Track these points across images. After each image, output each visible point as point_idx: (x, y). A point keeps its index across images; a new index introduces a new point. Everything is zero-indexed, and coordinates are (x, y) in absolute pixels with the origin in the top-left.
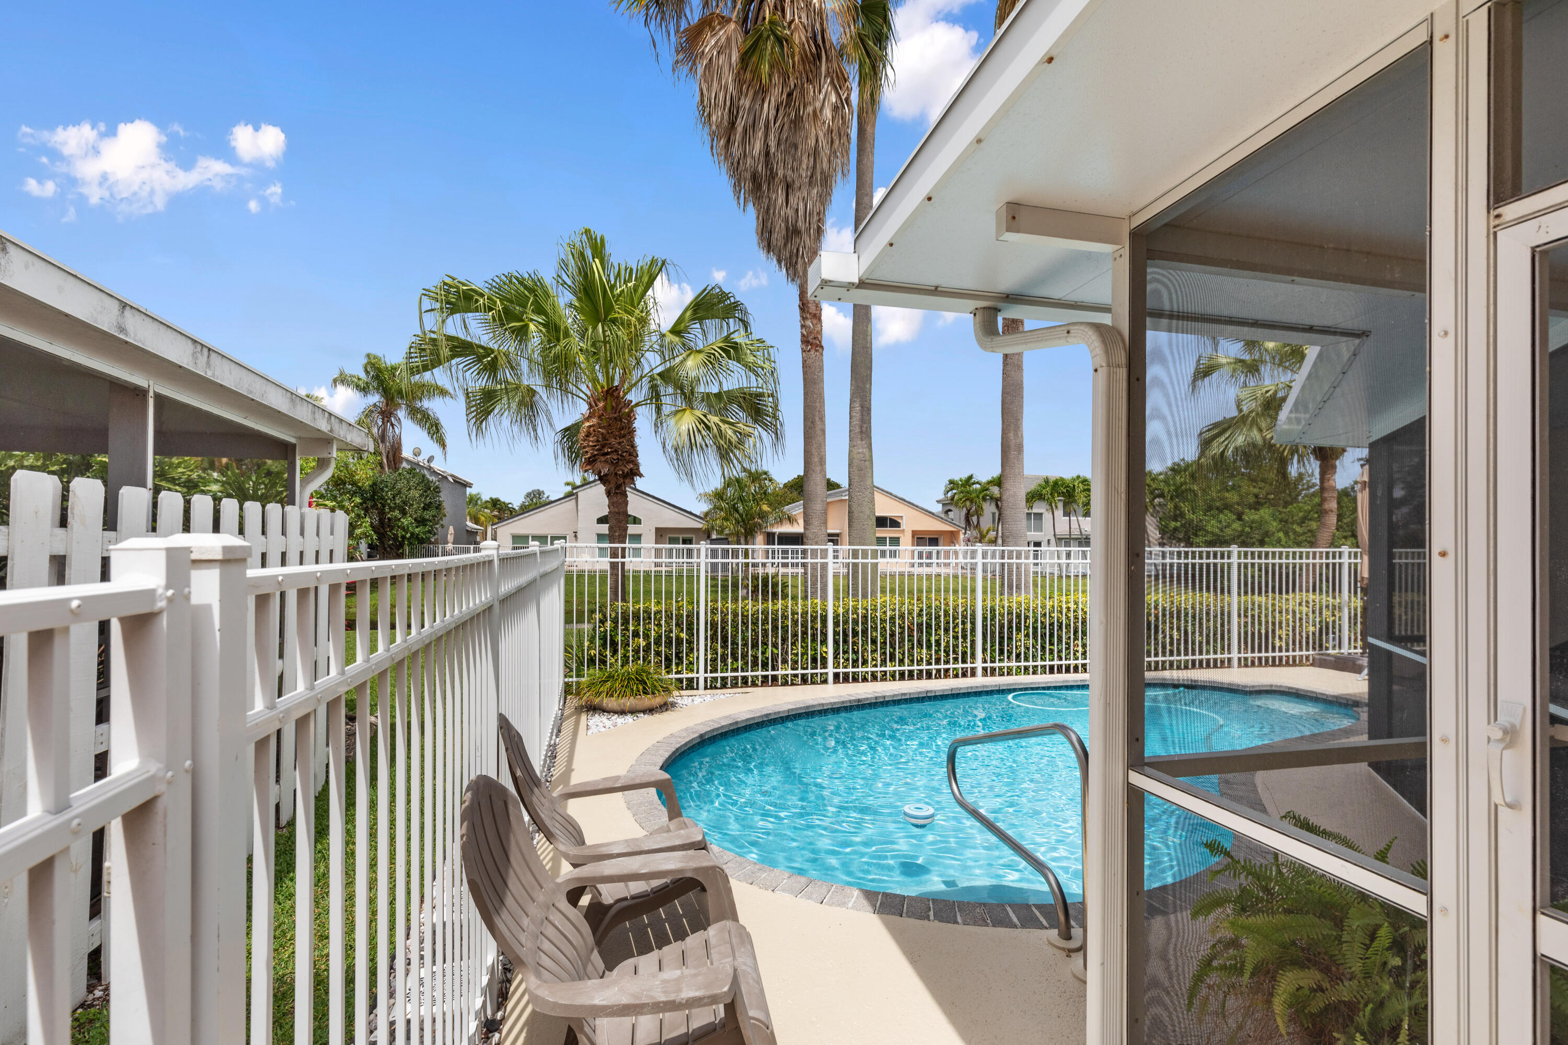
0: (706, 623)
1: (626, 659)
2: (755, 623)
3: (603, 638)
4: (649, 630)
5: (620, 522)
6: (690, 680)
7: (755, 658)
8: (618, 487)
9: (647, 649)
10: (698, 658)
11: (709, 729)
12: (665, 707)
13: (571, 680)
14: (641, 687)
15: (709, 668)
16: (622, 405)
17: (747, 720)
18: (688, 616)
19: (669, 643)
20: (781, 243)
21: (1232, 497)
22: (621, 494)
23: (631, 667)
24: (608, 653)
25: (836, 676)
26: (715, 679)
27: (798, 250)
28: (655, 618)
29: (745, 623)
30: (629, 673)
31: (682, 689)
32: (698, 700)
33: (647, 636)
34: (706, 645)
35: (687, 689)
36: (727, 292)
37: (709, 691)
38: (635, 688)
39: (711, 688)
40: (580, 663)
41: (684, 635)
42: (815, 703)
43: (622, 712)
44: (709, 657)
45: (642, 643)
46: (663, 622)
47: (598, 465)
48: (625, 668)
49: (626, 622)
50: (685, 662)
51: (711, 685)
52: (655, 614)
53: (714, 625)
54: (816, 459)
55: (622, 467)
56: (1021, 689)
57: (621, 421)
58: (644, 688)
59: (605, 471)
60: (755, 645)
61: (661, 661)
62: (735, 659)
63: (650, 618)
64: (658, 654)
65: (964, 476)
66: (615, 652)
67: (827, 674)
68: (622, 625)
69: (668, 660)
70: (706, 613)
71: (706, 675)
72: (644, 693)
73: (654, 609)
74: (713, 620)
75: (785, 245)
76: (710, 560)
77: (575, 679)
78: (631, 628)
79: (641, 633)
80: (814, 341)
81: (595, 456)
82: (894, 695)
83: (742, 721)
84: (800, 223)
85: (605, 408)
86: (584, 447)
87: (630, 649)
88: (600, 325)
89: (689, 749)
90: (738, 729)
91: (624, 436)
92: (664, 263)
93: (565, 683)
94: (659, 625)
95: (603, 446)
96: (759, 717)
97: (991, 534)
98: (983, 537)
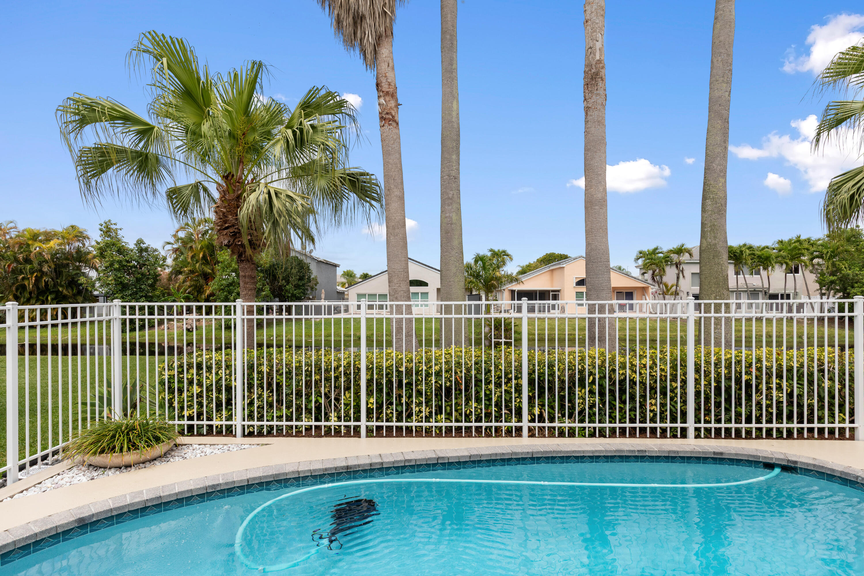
35: (225, 435)
65: (651, 247)
71: (243, 423)
85: (228, 191)
97: (674, 288)
98: (668, 290)
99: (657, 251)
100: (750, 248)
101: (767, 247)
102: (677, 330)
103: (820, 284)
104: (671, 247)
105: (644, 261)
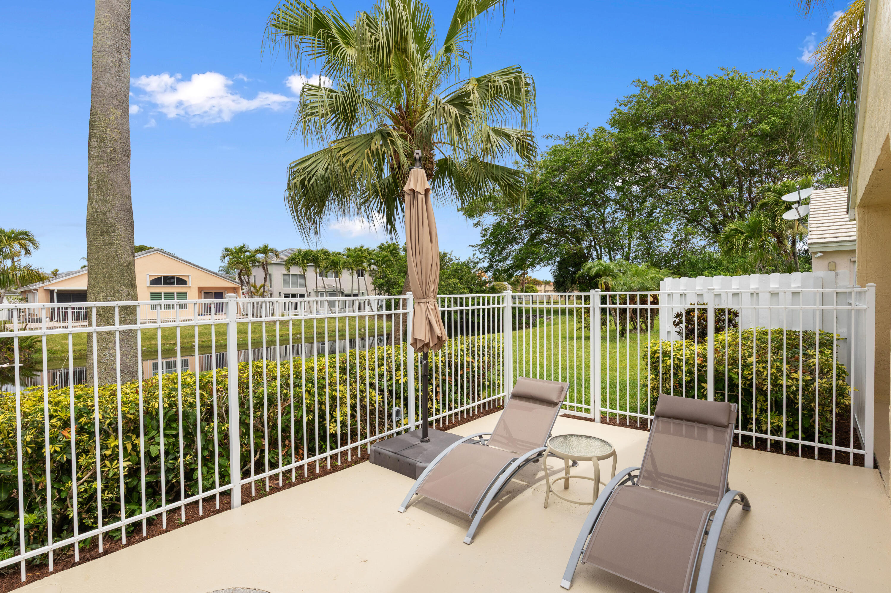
65: (238, 245)
97: (262, 290)
98: (257, 291)
99: (244, 250)
100: (325, 253)
101: (339, 254)
102: (261, 332)
103: (374, 285)
104: (257, 247)
105: (231, 259)
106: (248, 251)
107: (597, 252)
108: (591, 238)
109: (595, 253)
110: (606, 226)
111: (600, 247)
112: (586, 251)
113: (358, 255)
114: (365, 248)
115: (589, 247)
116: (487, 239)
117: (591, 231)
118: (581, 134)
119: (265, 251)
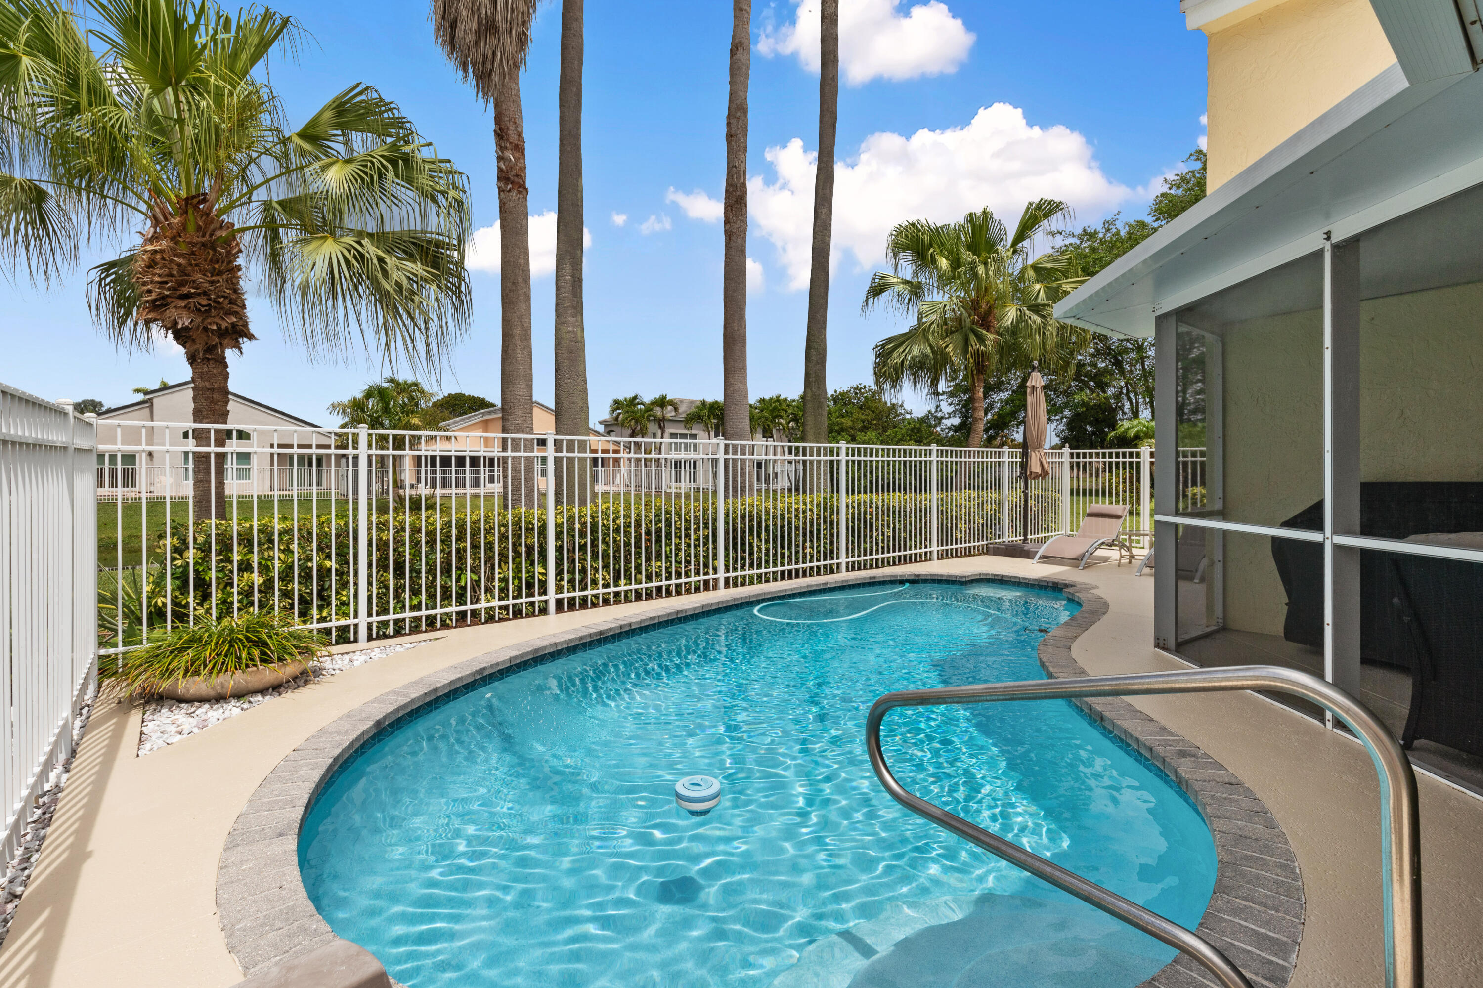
0: (370, 544)
1: (226, 608)
2: (446, 540)
3: (182, 578)
4: (271, 559)
5: (213, 402)
6: (345, 629)
7: (446, 590)
8: (210, 349)
9: (267, 588)
10: (356, 595)
11: (390, 709)
12: (302, 679)
13: (112, 651)
14: (256, 653)
15: (375, 608)
16: (216, 225)
17: (452, 682)
18: (338, 536)
19: (306, 576)
20: (471, 38)
21: (847, 422)
22: (216, 361)
23: (237, 620)
24: (191, 599)
25: (559, 602)
26: (385, 624)
27: (494, 53)
28: (280, 541)
29: (431, 543)
30: (232, 630)
31: (331, 644)
32: (359, 659)
33: (265, 569)
34: (370, 576)
35: (337, 643)
36: (387, 100)
37: (374, 643)
38: (244, 655)
39: (378, 637)
40: (133, 618)
41: (332, 564)
42: (545, 643)
43: (219, 699)
44: (375, 591)
45: (257, 579)
46: (295, 547)
47: (171, 313)
48: (225, 622)
49: (225, 547)
50: (334, 603)
51: (377, 634)
52: (280, 535)
53: (383, 546)
54: (517, 332)
55: (217, 320)
56: (769, 600)
57: (215, 250)
58: (263, 653)
59: (185, 321)
60: (447, 571)
61: (292, 605)
62: (415, 592)
63: (271, 541)
64: (286, 594)
65: (630, 395)
66: (204, 597)
67: (546, 602)
68: (218, 553)
69: (305, 602)
70: (370, 529)
71: (370, 620)
72: (263, 661)
73: (277, 526)
74: (379, 539)
75: (476, 44)
76: (374, 452)
77: (121, 649)
78: (236, 557)
79: (255, 565)
80: (516, 180)
81: (165, 297)
82: (642, 621)
83: (444, 686)
84: (499, 18)
85: (184, 226)
86: (145, 284)
87: (235, 590)
88: (170, 89)
89: (356, 752)
90: (437, 700)
91: (220, 273)
92: (285, 22)
93: (100, 657)
94: (288, 551)
95: (182, 284)
96: (468, 675)
99: (637, 401)
104: (653, 398)
105: (619, 414)
106: (642, 404)
107: (1131, 403)
108: (1123, 384)
109: (1127, 406)
110: (1147, 363)
111: (1136, 394)
112: (1112, 401)
113: (775, 408)
114: (782, 397)
115: (1118, 397)
116: (957, 384)
117: (1122, 372)
118: (1108, 230)
119: (662, 402)
